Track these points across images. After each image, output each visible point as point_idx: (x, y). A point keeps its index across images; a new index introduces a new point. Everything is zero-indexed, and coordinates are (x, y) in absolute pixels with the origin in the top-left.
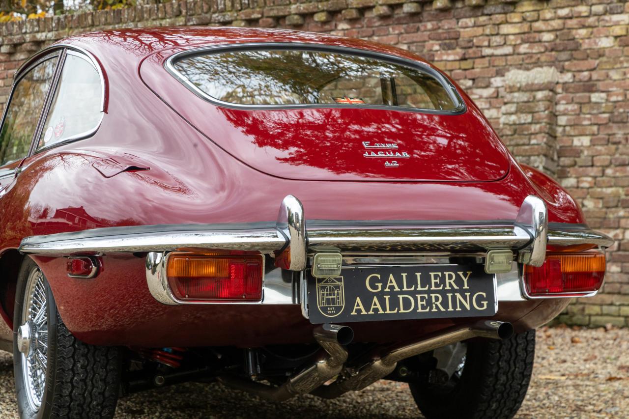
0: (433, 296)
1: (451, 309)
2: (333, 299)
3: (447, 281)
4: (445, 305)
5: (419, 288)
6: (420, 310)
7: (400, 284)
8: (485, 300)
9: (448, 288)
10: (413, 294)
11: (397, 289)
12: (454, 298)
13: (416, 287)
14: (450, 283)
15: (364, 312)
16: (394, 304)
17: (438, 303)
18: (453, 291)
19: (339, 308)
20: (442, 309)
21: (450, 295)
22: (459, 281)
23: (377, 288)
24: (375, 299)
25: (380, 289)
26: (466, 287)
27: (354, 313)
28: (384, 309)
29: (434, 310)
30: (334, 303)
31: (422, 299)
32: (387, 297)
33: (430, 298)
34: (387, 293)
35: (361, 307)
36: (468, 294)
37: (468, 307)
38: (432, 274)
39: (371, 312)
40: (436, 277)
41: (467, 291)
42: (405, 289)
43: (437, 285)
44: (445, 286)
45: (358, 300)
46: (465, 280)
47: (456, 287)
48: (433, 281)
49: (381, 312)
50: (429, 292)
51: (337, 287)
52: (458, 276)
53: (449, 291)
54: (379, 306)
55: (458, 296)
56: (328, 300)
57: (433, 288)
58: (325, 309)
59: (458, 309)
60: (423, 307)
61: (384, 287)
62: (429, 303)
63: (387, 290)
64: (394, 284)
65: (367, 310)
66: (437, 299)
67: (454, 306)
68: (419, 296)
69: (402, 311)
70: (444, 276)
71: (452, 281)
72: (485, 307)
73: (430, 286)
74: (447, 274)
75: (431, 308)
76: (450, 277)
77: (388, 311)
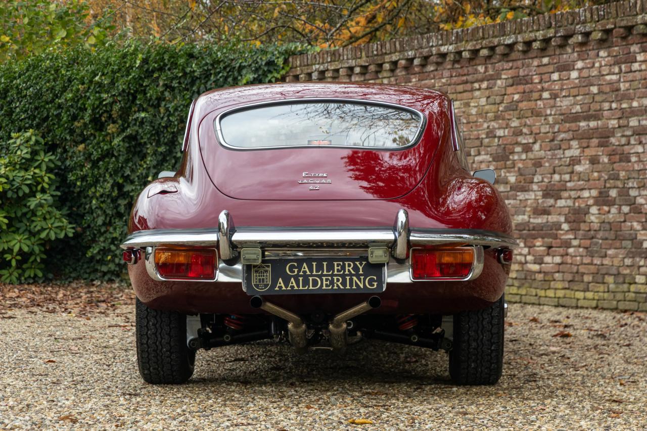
0: (335, 278)
1: (348, 287)
2: (263, 279)
3: (347, 268)
4: (344, 283)
5: (325, 273)
6: (324, 287)
7: (311, 270)
8: (375, 281)
9: (347, 272)
10: (320, 277)
11: (308, 273)
12: (351, 280)
13: (323, 271)
14: (349, 270)
15: (284, 288)
16: (306, 283)
17: (339, 283)
18: (351, 275)
19: (266, 286)
20: (342, 287)
21: (348, 278)
22: (356, 268)
23: (294, 272)
24: (292, 280)
25: (296, 273)
26: (361, 272)
27: (277, 289)
28: (298, 286)
29: (335, 287)
30: (263, 281)
31: (327, 280)
32: (301, 279)
33: (333, 279)
34: (301, 276)
35: (282, 285)
36: (362, 277)
37: (362, 286)
38: (335, 263)
39: (289, 288)
40: (338, 265)
41: (362, 275)
42: (314, 273)
43: (338, 270)
44: (345, 271)
45: (280, 280)
46: (361, 268)
47: (353, 272)
48: (336, 268)
49: (296, 288)
50: (332, 275)
51: (266, 271)
52: (355, 265)
53: (347, 275)
54: (294, 284)
55: (355, 278)
56: (260, 279)
57: (336, 273)
58: (257, 286)
59: (354, 287)
60: (327, 285)
61: (299, 272)
62: (332, 283)
63: (301, 273)
64: (307, 269)
65: (286, 287)
66: (338, 280)
67: (351, 285)
68: (324, 278)
69: (311, 288)
70: (344, 265)
71: (350, 268)
72: (375, 286)
73: (334, 271)
74: (347, 263)
75: (333, 286)
76: (349, 265)
77: (301, 288)
